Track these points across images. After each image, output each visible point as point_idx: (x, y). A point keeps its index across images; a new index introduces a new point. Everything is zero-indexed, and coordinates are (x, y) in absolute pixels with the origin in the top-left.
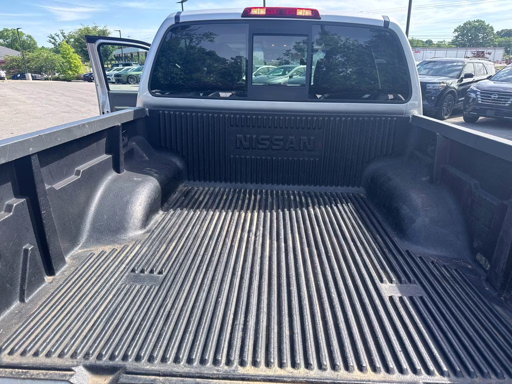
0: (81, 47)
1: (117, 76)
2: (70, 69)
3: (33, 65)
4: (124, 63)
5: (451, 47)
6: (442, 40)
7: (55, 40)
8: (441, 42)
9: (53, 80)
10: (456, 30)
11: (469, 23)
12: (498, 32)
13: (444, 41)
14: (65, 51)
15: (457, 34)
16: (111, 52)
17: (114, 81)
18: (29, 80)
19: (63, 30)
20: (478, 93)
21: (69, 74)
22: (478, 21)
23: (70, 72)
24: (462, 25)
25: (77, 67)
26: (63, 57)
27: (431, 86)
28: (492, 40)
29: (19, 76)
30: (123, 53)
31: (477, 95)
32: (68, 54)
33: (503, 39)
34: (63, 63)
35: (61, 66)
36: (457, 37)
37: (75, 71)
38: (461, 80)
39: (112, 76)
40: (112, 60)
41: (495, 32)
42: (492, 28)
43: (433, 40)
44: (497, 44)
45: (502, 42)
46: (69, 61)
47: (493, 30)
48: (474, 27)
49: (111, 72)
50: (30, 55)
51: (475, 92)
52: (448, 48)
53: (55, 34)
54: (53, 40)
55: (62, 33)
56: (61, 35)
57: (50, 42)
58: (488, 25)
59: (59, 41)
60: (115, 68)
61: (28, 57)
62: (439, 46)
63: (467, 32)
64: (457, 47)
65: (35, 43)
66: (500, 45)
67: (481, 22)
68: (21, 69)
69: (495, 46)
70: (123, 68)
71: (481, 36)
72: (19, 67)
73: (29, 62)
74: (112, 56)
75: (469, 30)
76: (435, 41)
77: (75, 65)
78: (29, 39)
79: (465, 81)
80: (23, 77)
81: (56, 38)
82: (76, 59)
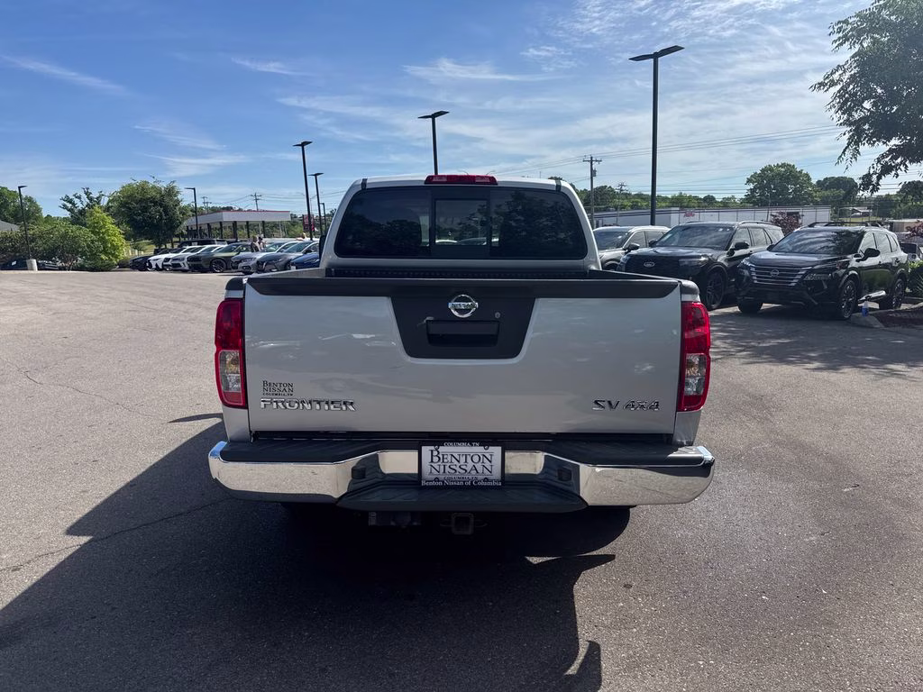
0: (129, 216)
1: (190, 259)
2: (105, 252)
3: (40, 245)
4: (199, 239)
5: (744, 207)
6: (730, 196)
7: (74, 204)
8: (728, 199)
9: (73, 270)
10: (749, 181)
11: (770, 169)
12: (819, 182)
13: (733, 197)
14: (97, 223)
15: (752, 186)
16: (180, 223)
17: (187, 268)
18: (32, 269)
19: (88, 189)
20: (753, 269)
21: (102, 259)
22: (783, 165)
23: (103, 257)
24: (759, 172)
25: (115, 248)
26: (93, 233)
27: (686, 262)
28: (810, 195)
29: (14, 263)
30: (199, 223)
31: (750, 272)
32: (101, 228)
33: (827, 193)
34: (92, 242)
35: (88, 246)
36: (752, 191)
37: (113, 255)
38: (732, 252)
39: (183, 259)
40: (182, 235)
41: (814, 181)
42: (807, 175)
43: (716, 196)
44: (819, 200)
45: (828, 197)
46: (103, 238)
47: (809, 179)
48: (779, 174)
49: (180, 254)
50: (35, 230)
51: (748, 268)
52: (741, 207)
53: (74, 195)
54: (69, 205)
55: (86, 194)
56: (84, 196)
57: (65, 207)
58: (800, 172)
59: (80, 206)
60: (188, 247)
61: (31, 232)
62: (726, 205)
63: (768, 183)
64: (753, 207)
65: (38, 210)
66: (825, 202)
67: (790, 168)
68: (19, 252)
69: (816, 204)
70: (201, 248)
71: (791, 188)
72: (15, 249)
73: (32, 241)
74: (182, 229)
75: (771, 180)
76: (719, 198)
77: (113, 245)
78: (28, 204)
79: (737, 253)
80: (22, 265)
81: (76, 201)
82: (115, 235)
